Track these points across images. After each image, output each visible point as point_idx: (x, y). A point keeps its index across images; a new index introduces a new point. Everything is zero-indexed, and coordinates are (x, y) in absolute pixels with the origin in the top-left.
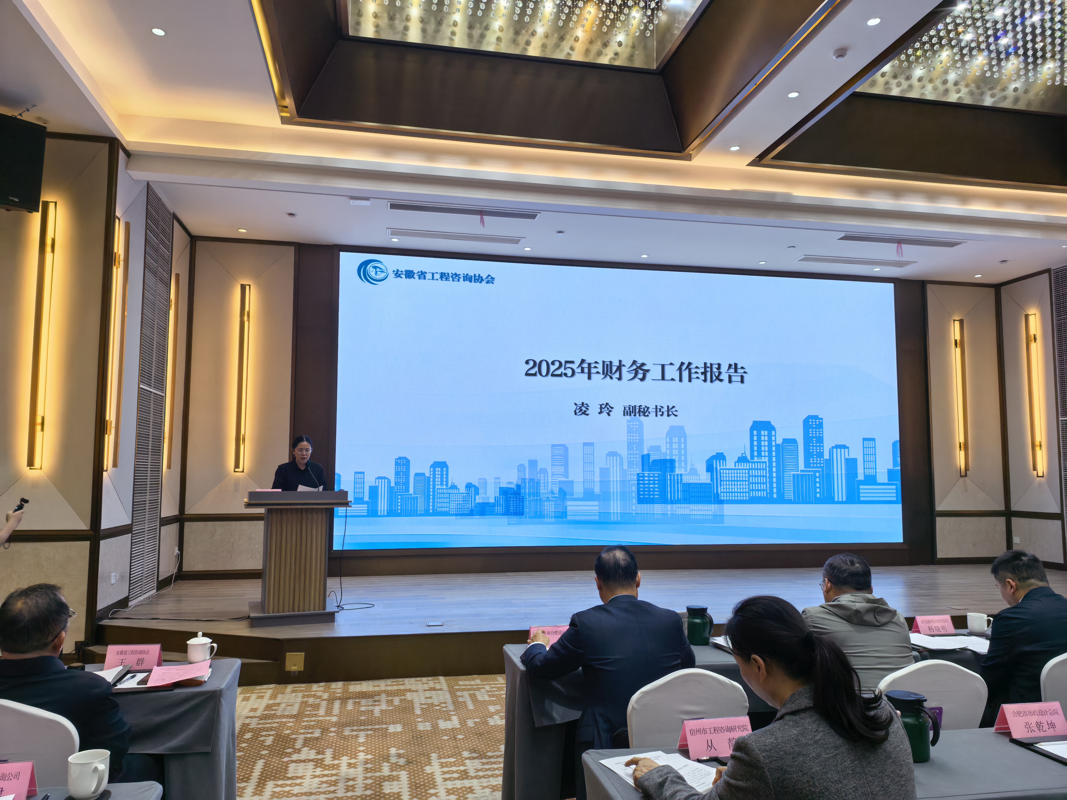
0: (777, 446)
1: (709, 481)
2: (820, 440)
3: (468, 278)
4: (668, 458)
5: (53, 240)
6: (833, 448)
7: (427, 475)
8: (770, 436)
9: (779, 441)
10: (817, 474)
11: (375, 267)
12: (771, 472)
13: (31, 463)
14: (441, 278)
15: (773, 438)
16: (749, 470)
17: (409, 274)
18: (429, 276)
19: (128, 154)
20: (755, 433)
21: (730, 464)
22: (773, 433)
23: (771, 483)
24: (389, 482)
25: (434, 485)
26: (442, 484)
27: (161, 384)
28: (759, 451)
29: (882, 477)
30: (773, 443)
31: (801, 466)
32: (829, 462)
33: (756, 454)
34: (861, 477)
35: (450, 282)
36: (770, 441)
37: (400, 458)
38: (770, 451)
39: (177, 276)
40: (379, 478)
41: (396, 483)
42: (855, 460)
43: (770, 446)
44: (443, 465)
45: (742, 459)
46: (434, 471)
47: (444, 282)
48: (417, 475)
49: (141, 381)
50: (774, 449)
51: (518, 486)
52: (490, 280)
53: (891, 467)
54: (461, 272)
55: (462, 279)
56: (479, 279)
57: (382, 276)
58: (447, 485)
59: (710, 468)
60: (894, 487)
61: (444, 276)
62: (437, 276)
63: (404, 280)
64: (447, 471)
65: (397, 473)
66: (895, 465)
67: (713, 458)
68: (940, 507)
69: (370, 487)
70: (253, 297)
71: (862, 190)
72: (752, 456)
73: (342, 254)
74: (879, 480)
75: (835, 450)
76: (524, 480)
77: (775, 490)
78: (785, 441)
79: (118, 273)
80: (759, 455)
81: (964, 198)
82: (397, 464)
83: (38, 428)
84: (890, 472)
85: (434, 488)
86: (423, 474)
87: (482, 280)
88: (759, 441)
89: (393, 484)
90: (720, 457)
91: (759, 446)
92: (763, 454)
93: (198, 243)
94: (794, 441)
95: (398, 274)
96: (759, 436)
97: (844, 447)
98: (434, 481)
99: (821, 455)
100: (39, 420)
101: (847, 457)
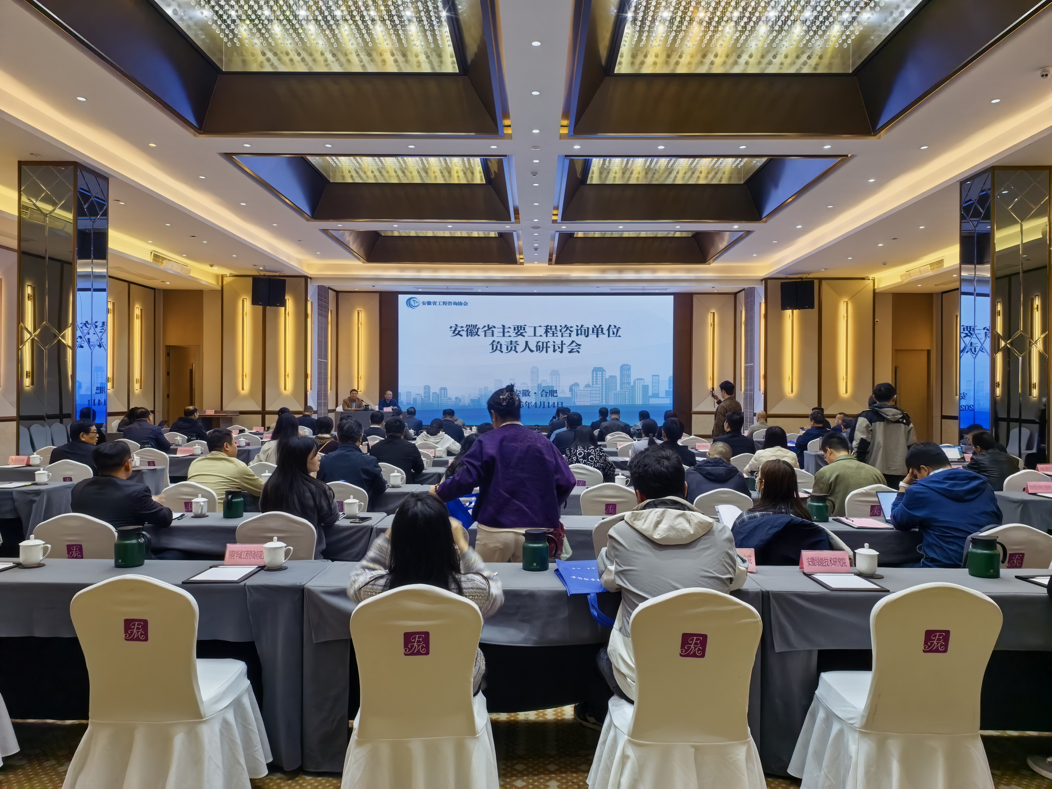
0: (606, 379)
1: (570, 396)
2: (629, 376)
4: (551, 385)
5: (289, 317)
7: (438, 393)
8: (602, 374)
9: (607, 377)
10: (627, 393)
11: (414, 301)
12: (602, 392)
13: (285, 389)
15: (604, 375)
16: (591, 391)
17: (429, 303)
19: (311, 278)
20: (595, 373)
21: (581, 387)
22: (604, 373)
23: (602, 397)
24: (422, 396)
25: (441, 397)
26: (444, 397)
27: (326, 357)
28: (596, 382)
29: (662, 394)
30: (604, 378)
31: (618, 389)
32: (633, 387)
34: (650, 394)
35: (448, 306)
36: (602, 377)
37: (426, 386)
38: (602, 382)
39: (331, 311)
40: (417, 394)
41: (425, 397)
42: (648, 386)
43: (602, 379)
44: (445, 389)
45: (588, 386)
46: (441, 392)
48: (433, 393)
49: (319, 358)
50: (604, 380)
51: (479, 398)
53: (667, 389)
57: (416, 304)
58: (447, 398)
59: (571, 390)
60: (669, 399)
63: (427, 306)
64: (447, 392)
65: (425, 392)
66: (669, 388)
67: (572, 385)
68: (695, 409)
69: (413, 398)
70: (363, 316)
72: (593, 384)
73: (399, 295)
74: (660, 396)
75: (637, 381)
76: (482, 396)
78: (610, 377)
80: (597, 384)
82: (425, 388)
84: (667, 392)
85: (441, 399)
86: (436, 393)
88: (597, 377)
89: (423, 397)
90: (577, 385)
91: (597, 379)
93: (340, 294)
94: (615, 377)
95: (424, 303)
96: (597, 374)
97: (642, 379)
98: (441, 396)
99: (629, 383)
101: (643, 384)
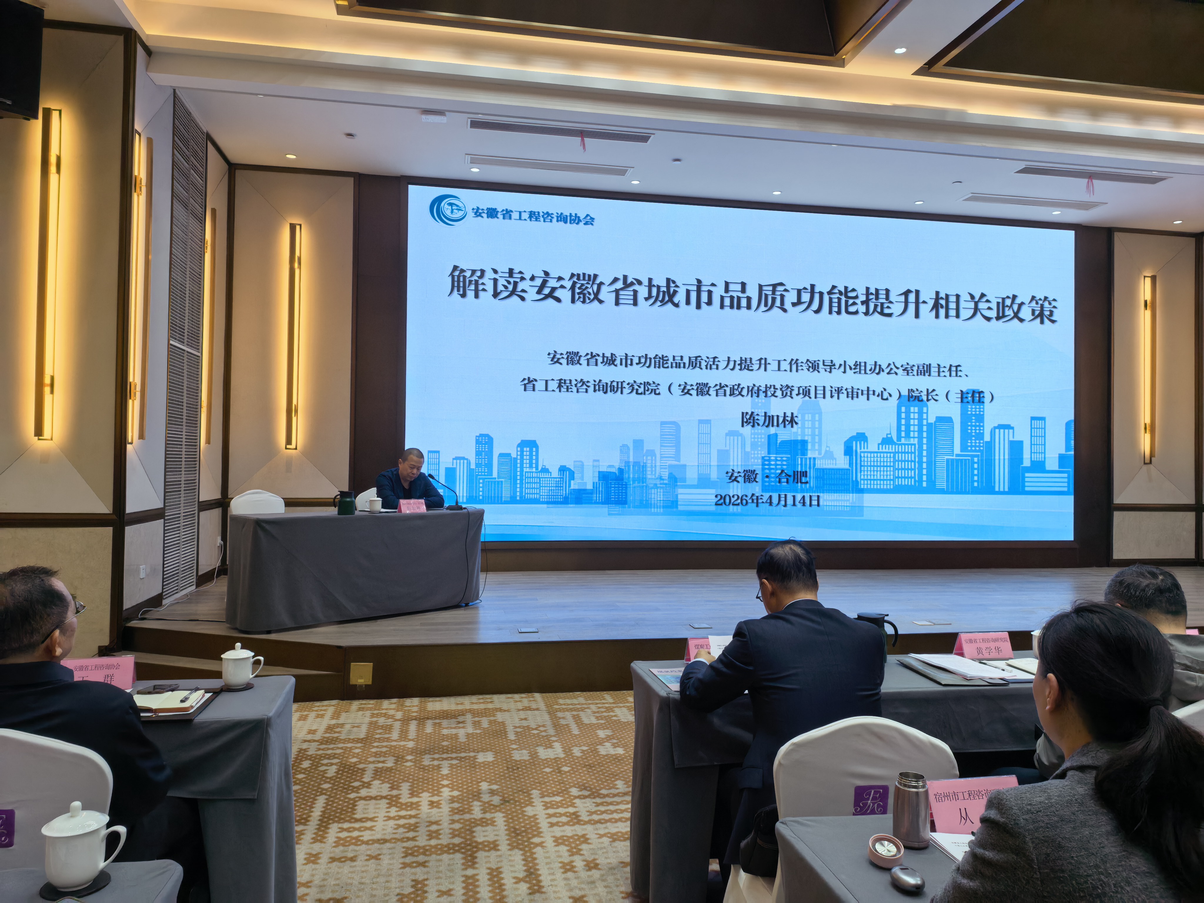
0: (929, 425)
1: (847, 467)
2: (980, 418)
3: (562, 218)
4: (799, 438)
5: (59, 159)
6: (995, 428)
7: (514, 455)
8: (920, 413)
9: (932, 420)
10: (976, 460)
11: (451, 204)
12: (920, 456)
14: (530, 217)
15: (925, 416)
16: (895, 453)
17: (492, 213)
18: (515, 215)
19: (148, 52)
20: (903, 409)
21: (873, 446)
22: (925, 410)
23: (921, 469)
24: (469, 463)
25: (522, 467)
26: (531, 467)
27: (195, 340)
28: (908, 431)
29: (1052, 464)
30: (925, 422)
31: (957, 450)
32: (990, 446)
33: (903, 434)
34: (1027, 463)
35: (541, 223)
36: (920, 419)
37: (481, 435)
38: (920, 431)
39: (214, 211)
40: (456, 458)
41: (478, 465)
42: (1021, 443)
43: (920, 425)
44: (532, 444)
45: (887, 441)
46: (522, 451)
47: (534, 223)
48: (501, 455)
49: (171, 337)
50: (925, 428)
51: (621, 470)
52: (590, 221)
53: (1063, 452)
54: (554, 211)
55: (555, 220)
56: (575, 220)
57: (458, 215)
58: (537, 468)
59: (848, 451)
60: (1066, 475)
61: (533, 216)
62: (525, 216)
63: (485, 220)
64: (537, 451)
65: (478, 453)
66: (1067, 449)
67: (852, 438)
68: (1118, 500)
69: (447, 469)
70: (304, 238)
71: (1053, 107)
72: (899, 438)
73: (411, 187)
74: (1048, 467)
75: (997, 431)
76: (627, 463)
77: (925, 478)
78: (939, 419)
79: (139, 202)
80: (908, 436)
81: (1177, 119)
82: (477, 442)
83: (47, 390)
84: (1061, 457)
85: (522, 471)
86: (509, 455)
87: (580, 221)
88: (908, 418)
89: (473, 466)
90: (861, 437)
91: (908, 425)
92: (912, 434)
93: (239, 173)
94: (949, 420)
95: (478, 213)
96: (908, 413)
97: (1008, 427)
98: (522, 463)
99: (980, 436)
100: (47, 380)
101: (1011, 439)
